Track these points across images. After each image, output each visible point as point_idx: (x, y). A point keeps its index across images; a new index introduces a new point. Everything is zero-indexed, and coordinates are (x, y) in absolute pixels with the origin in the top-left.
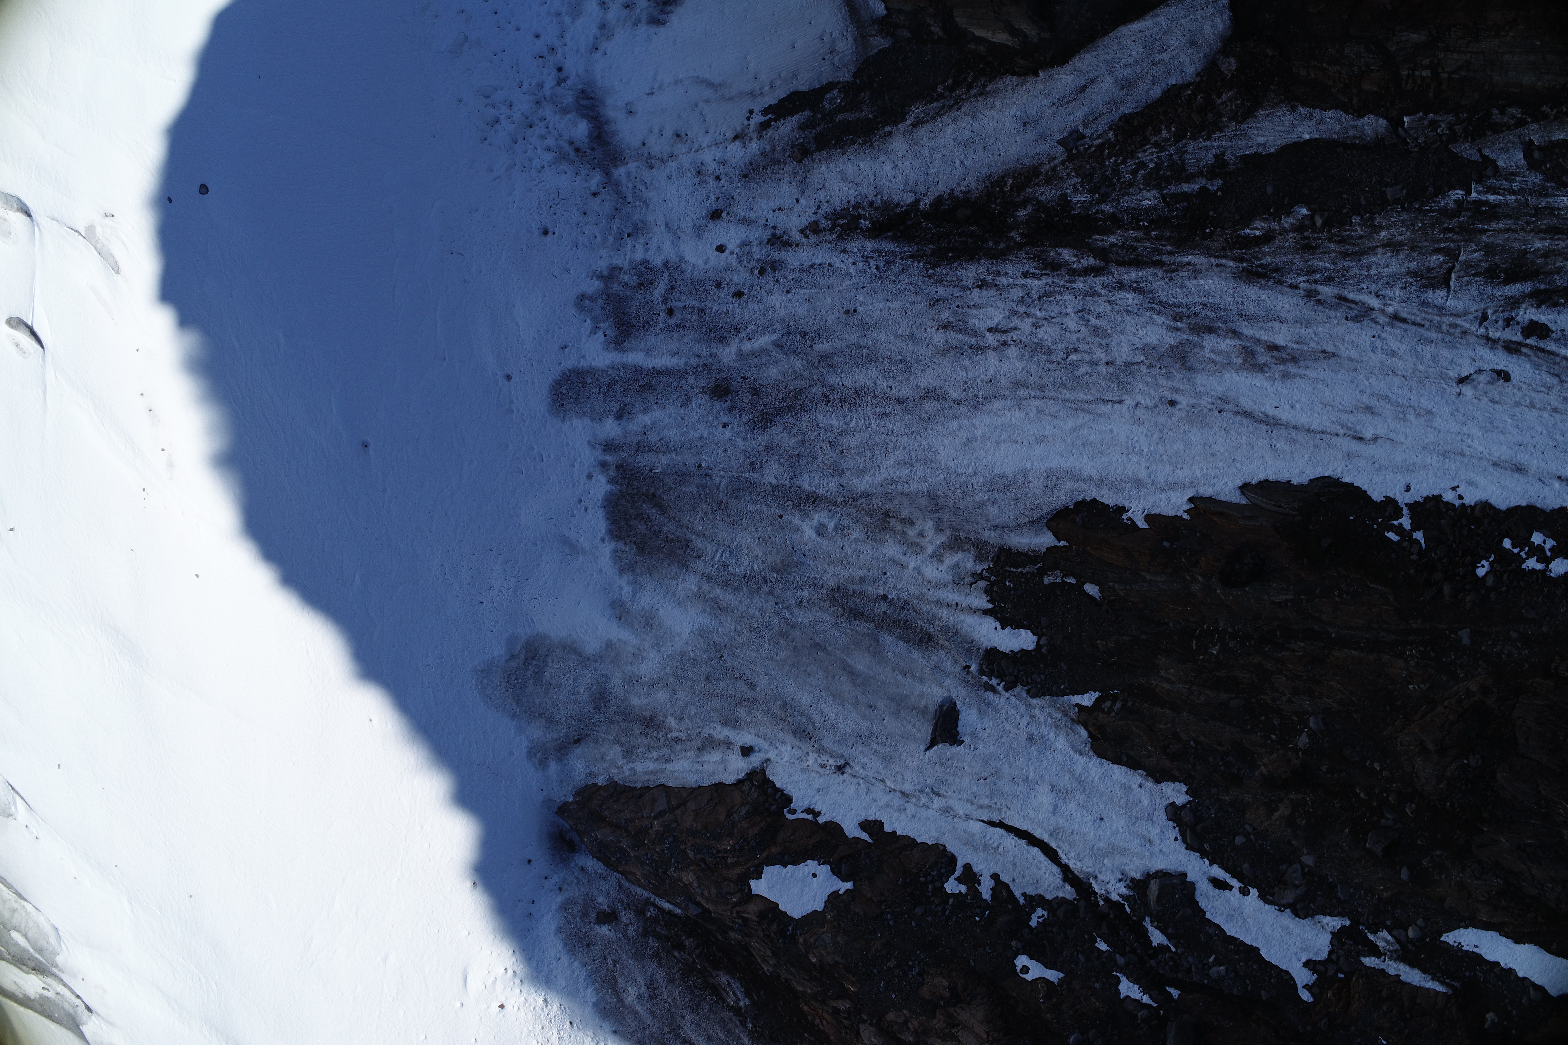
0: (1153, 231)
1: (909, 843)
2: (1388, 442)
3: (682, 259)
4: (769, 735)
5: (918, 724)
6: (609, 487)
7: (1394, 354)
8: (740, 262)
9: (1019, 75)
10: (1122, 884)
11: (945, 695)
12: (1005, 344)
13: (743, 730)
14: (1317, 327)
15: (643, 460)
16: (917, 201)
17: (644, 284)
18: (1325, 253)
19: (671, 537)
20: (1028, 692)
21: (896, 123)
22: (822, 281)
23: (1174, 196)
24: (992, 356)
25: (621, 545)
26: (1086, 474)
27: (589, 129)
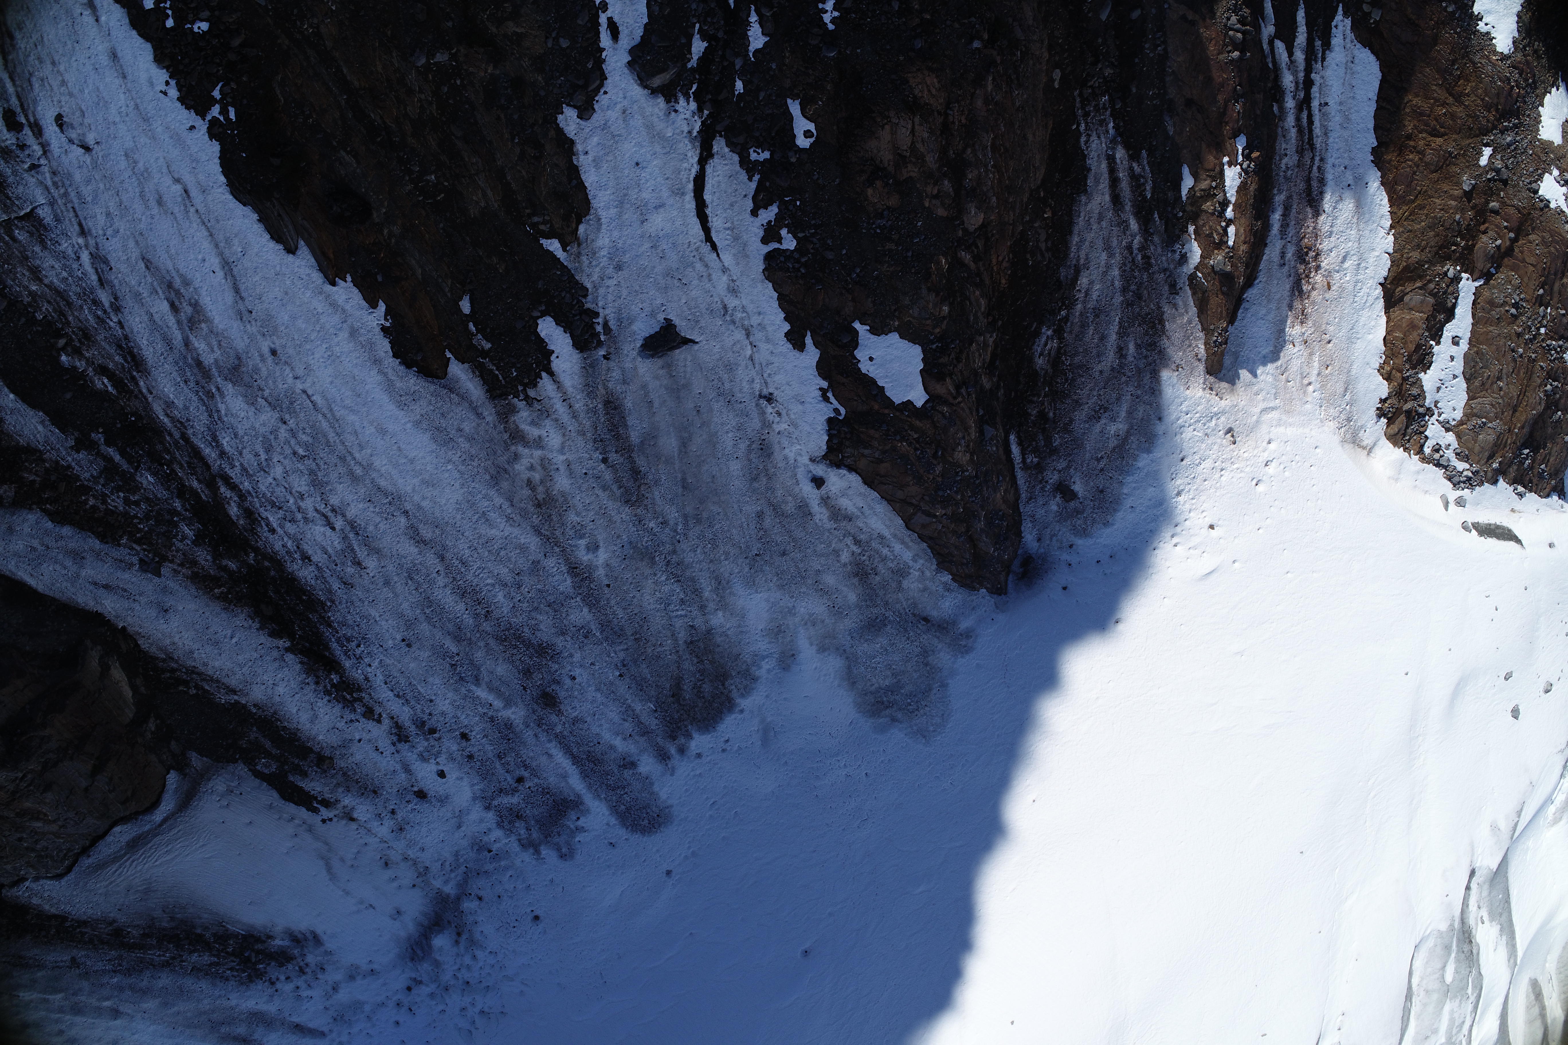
0: (165, 459)
1: (783, 301)
2: (172, 170)
3: (474, 799)
4: (789, 474)
5: (681, 364)
6: (696, 735)
7: (108, 214)
8: (439, 752)
9: (135, 641)
10: (678, 107)
11: (640, 359)
12: (333, 510)
13: (803, 497)
14: (134, 287)
15: (653, 723)
16: (287, 650)
17: (517, 815)
18: (79, 320)
19: (696, 660)
20: (585, 296)
21: (244, 706)
22: (403, 681)
23: (129, 462)
24: (351, 513)
25: (734, 694)
26: (379, 378)
27: (436, 936)
